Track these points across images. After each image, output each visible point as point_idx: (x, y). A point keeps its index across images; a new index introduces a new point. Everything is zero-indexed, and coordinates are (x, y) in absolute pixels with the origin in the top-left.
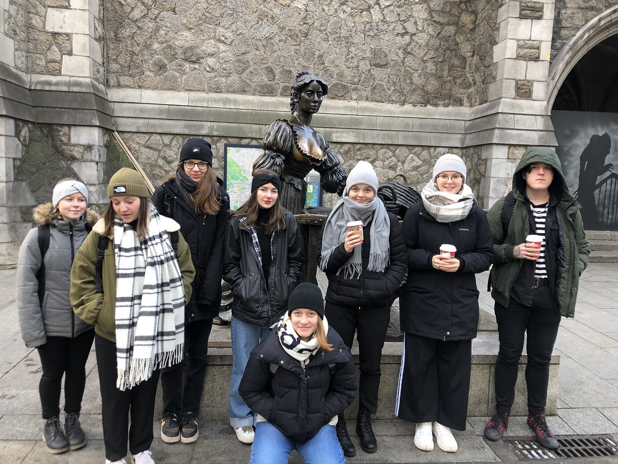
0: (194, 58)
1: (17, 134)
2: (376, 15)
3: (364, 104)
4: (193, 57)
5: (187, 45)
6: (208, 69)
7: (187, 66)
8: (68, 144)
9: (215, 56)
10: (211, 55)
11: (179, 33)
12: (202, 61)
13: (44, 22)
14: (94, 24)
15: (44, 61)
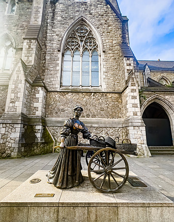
1: (24, 127)
2: (100, 100)
3: (99, 118)
4: (63, 110)
6: (66, 113)
8: (35, 129)
10: (67, 110)
11: (61, 106)
13: (33, 105)
14: (43, 105)
15: (32, 112)
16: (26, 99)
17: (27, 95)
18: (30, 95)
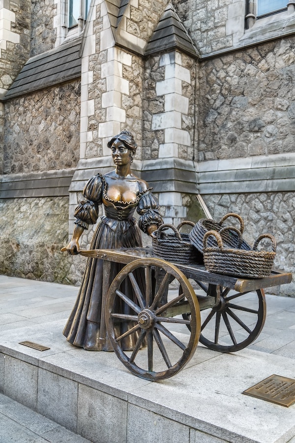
0: (256, 128)
5: (252, 119)
6: (267, 135)
7: (252, 136)
9: (273, 123)
10: (271, 123)
11: (246, 111)
12: (263, 129)
13: (151, 125)
14: (182, 119)
15: (150, 151)
16: (124, 109)
17: (128, 94)
18: (137, 91)
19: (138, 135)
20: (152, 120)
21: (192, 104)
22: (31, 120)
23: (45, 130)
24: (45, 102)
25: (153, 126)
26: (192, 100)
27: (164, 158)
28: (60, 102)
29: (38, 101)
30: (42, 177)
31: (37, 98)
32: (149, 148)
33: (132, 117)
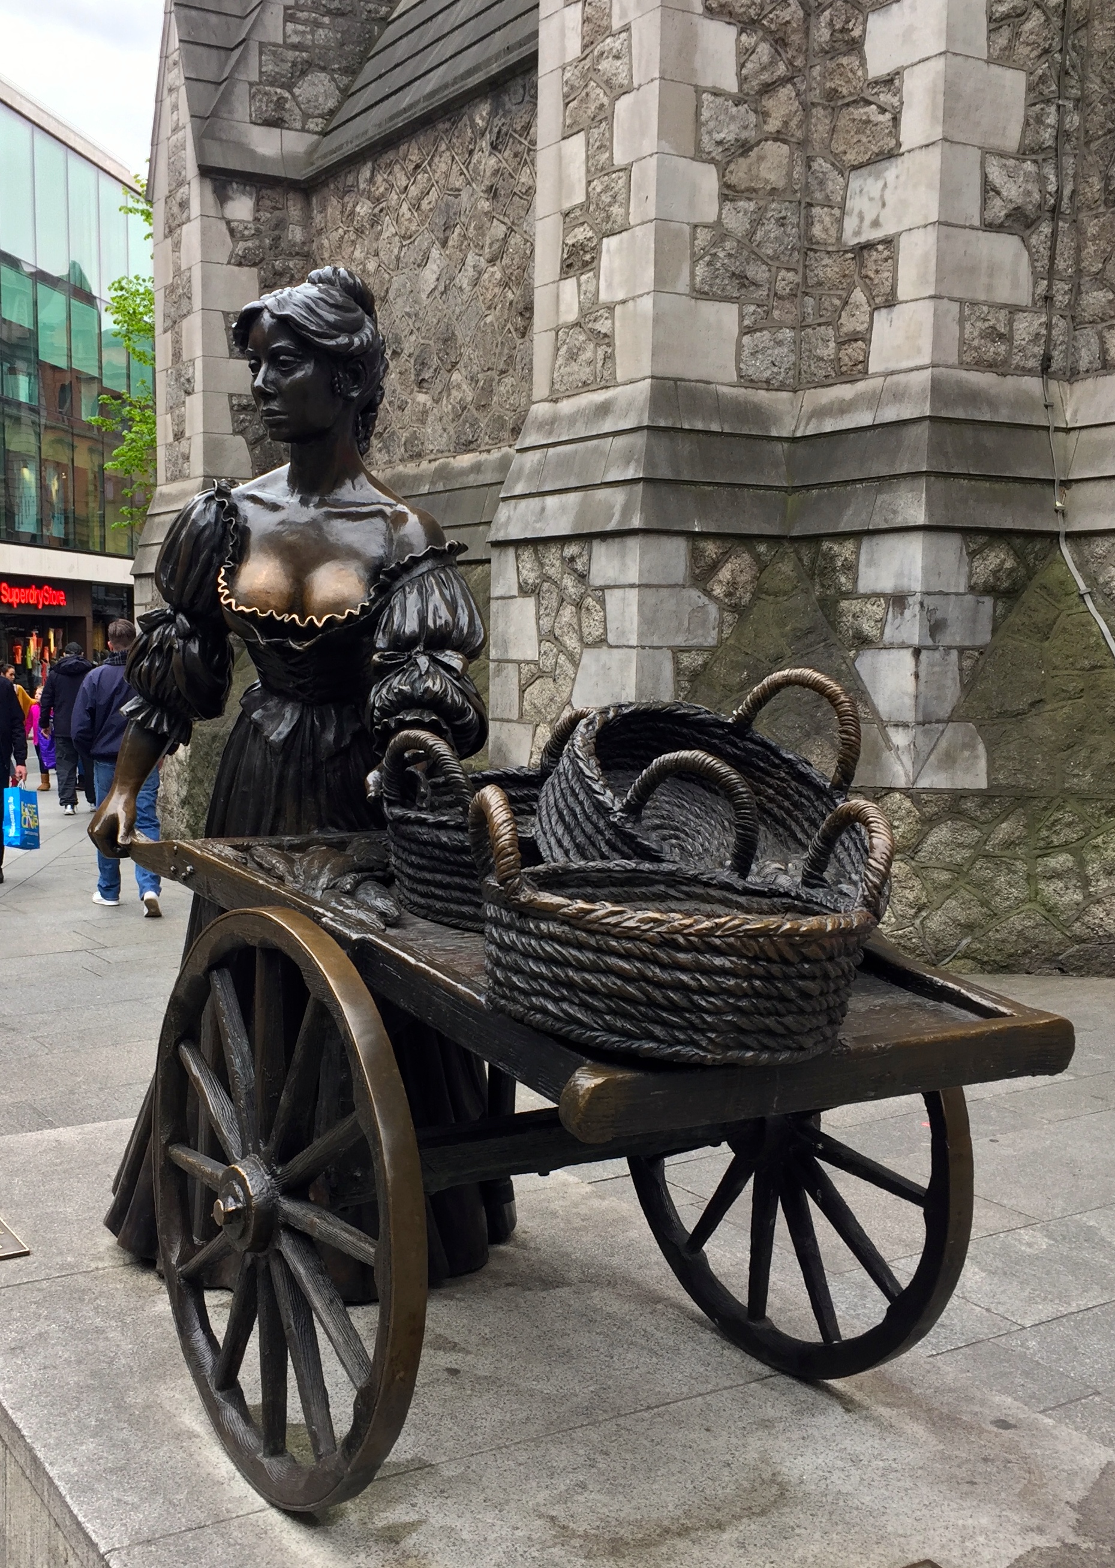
1: (700, 578)
8: (853, 593)
13: (840, 221)
14: (985, 177)
15: (832, 344)
16: (712, 161)
17: (731, 85)
18: (781, 69)
19: (783, 273)
20: (844, 199)
21: (1048, 101)
22: (396, 251)
23: (441, 288)
24: (442, 165)
25: (850, 224)
26: (1043, 79)
27: (892, 373)
28: (493, 161)
29: (417, 167)
30: (433, 483)
31: (415, 157)
32: (831, 332)
33: (750, 193)
